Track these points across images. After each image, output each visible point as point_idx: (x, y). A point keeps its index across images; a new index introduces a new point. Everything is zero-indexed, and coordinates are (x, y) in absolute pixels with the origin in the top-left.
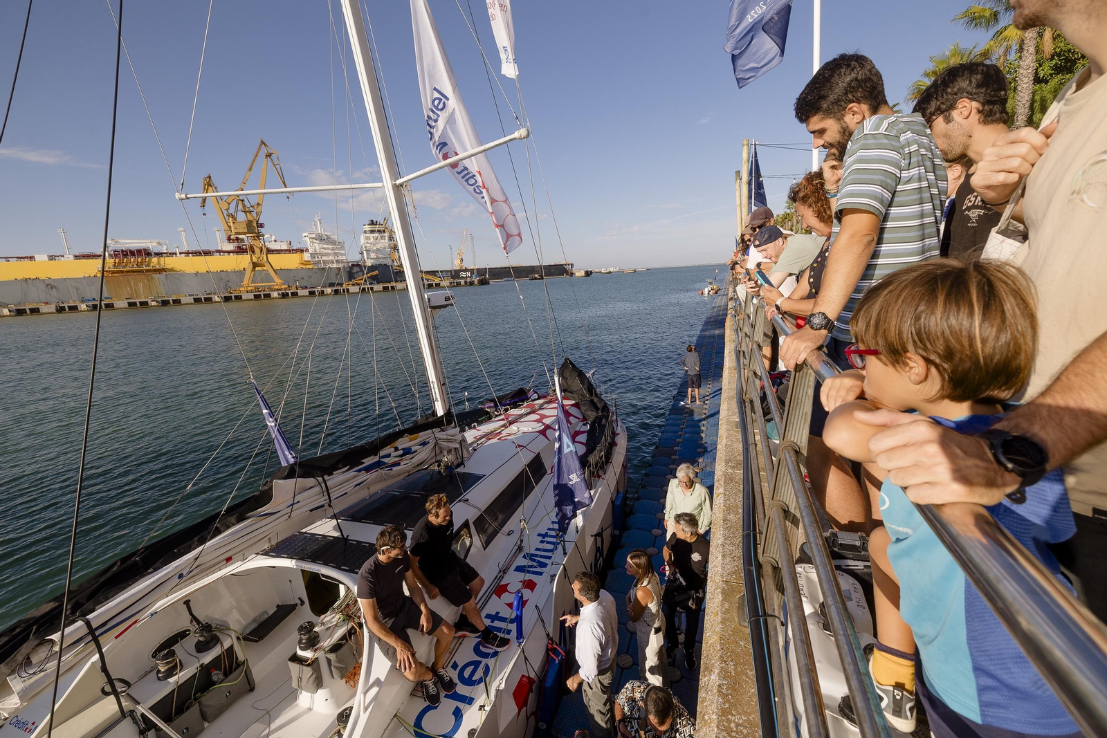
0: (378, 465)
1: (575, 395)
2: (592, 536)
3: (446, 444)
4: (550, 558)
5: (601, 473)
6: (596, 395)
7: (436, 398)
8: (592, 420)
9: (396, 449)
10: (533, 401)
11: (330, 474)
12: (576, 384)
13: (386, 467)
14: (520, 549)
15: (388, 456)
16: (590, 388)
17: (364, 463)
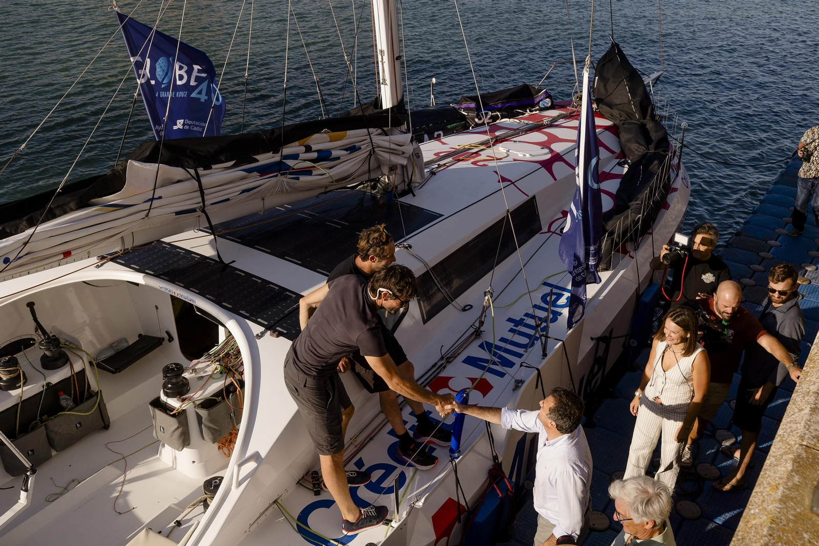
0: (279, 168)
1: (615, 112)
2: (592, 339)
3: (387, 156)
4: (520, 356)
5: (629, 247)
6: (653, 117)
7: (384, 80)
8: (636, 158)
9: (308, 149)
10: (541, 110)
11: (207, 167)
12: (623, 94)
13: (290, 174)
14: (477, 333)
15: (295, 157)
16: (646, 104)
17: (257, 161)
